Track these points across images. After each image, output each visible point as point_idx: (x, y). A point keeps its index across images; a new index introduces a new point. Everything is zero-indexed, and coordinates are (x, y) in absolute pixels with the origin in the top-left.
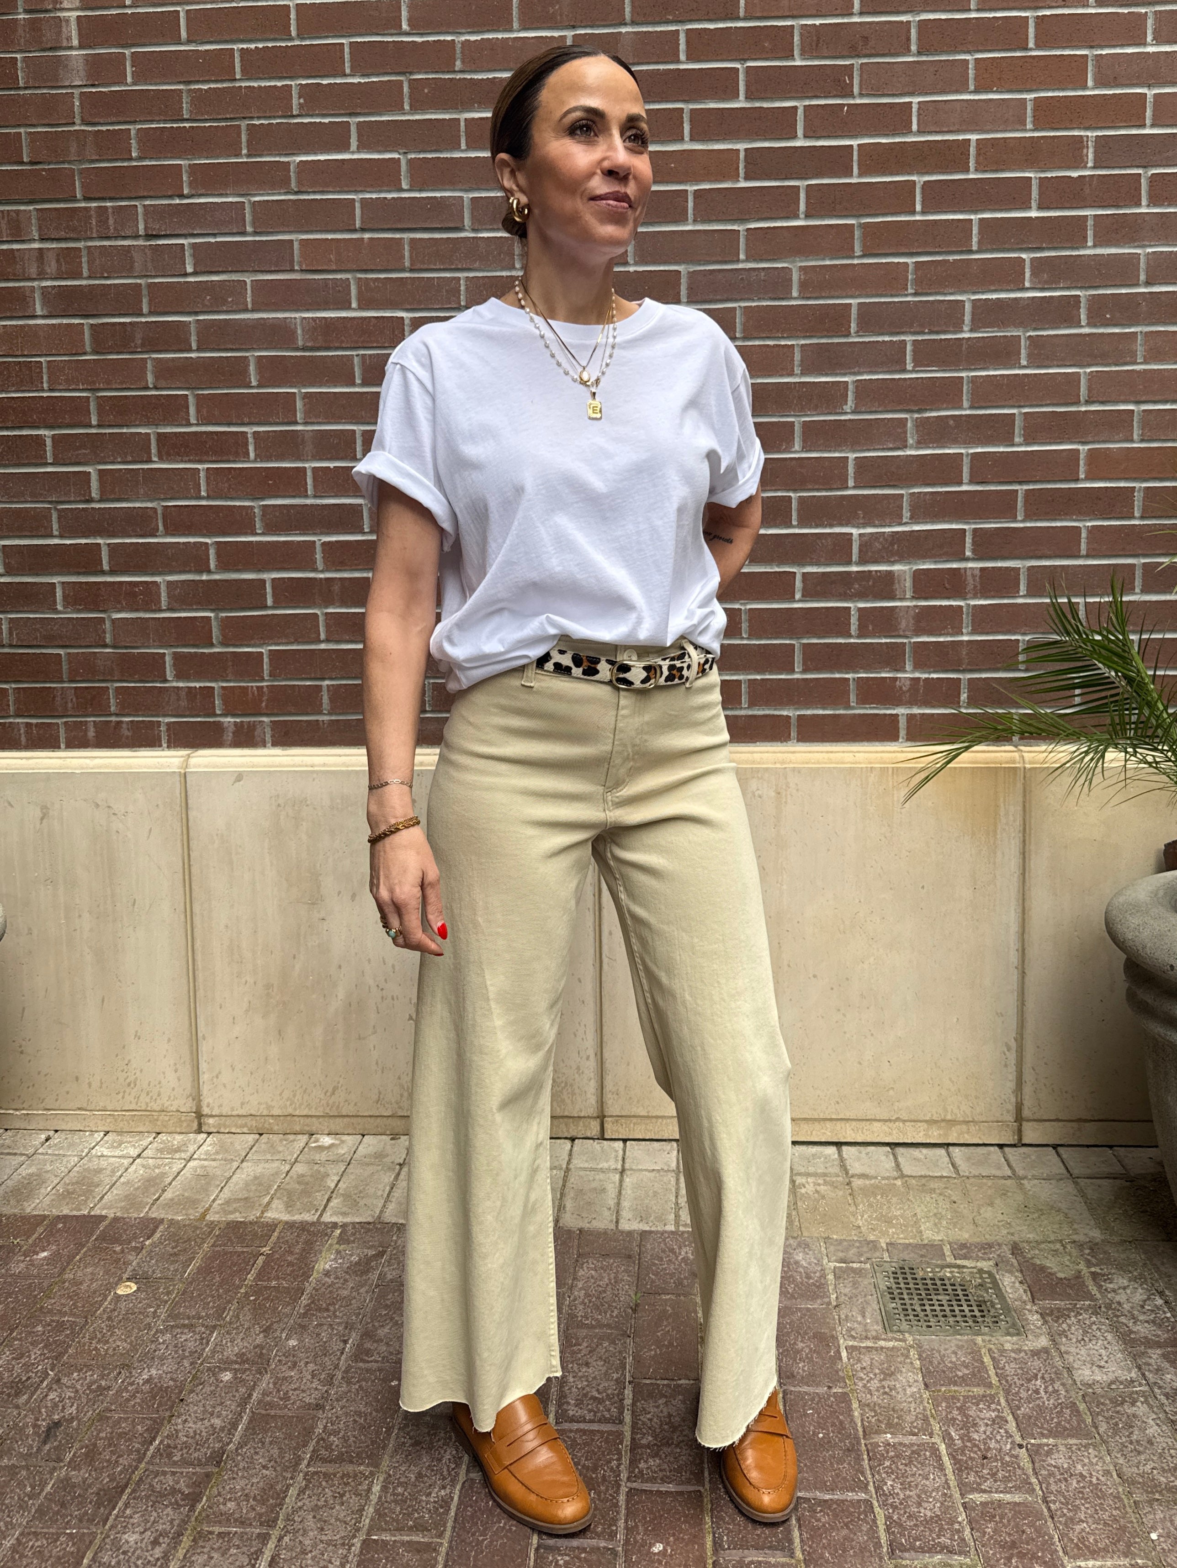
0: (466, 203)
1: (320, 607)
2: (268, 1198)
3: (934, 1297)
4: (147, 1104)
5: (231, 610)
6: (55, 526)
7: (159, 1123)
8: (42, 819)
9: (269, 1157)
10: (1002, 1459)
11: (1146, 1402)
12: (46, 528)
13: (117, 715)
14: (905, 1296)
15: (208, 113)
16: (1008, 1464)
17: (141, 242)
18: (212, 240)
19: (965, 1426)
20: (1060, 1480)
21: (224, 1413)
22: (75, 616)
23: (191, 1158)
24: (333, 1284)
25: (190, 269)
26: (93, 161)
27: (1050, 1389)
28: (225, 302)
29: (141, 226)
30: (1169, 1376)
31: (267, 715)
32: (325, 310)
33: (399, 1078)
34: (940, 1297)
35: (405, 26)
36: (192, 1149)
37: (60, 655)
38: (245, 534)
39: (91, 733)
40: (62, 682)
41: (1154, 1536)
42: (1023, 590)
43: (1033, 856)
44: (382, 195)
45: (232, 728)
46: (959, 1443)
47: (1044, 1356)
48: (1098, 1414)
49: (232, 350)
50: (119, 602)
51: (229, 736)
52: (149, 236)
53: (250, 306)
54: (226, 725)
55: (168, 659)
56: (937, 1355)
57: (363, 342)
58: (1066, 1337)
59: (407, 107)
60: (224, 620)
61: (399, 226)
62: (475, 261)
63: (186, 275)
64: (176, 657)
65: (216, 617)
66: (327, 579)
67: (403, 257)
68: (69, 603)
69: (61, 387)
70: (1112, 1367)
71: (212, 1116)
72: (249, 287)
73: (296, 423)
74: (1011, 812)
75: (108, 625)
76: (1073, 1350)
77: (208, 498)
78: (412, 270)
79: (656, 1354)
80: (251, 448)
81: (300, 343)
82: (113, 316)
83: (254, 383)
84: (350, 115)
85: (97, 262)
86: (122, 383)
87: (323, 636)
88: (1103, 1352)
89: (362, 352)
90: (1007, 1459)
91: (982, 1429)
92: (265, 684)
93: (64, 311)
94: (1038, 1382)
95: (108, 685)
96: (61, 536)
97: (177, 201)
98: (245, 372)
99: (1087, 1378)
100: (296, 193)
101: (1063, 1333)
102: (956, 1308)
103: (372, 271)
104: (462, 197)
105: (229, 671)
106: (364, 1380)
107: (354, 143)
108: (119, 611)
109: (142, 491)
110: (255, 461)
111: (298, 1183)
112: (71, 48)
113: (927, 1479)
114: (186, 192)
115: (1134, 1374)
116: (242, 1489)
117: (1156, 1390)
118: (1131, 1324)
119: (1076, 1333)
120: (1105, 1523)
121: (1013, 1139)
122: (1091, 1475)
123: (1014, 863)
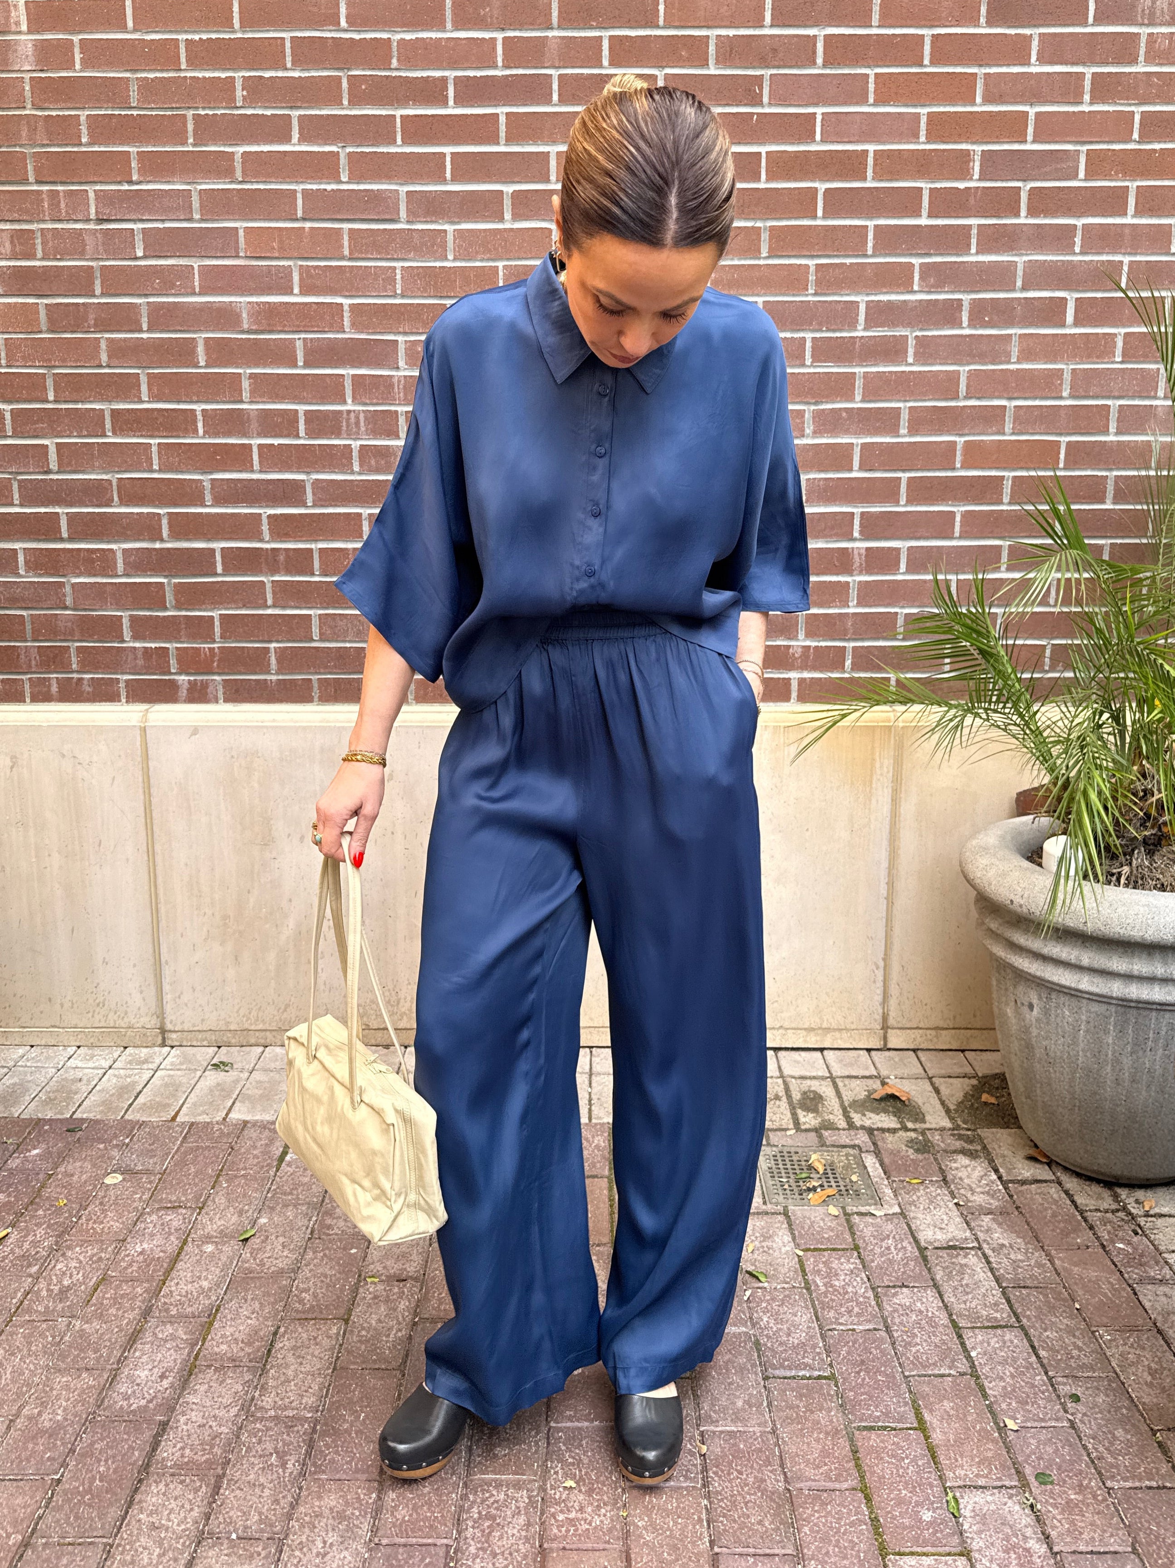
0: (403, 197)
1: (266, 575)
2: (231, 1101)
3: (807, 1176)
4: (115, 1021)
5: (184, 576)
6: (16, 496)
7: (126, 1038)
8: (12, 768)
9: (229, 1066)
10: (857, 1300)
11: (976, 1254)
12: (7, 497)
13: (78, 672)
14: (784, 1175)
15: (154, 102)
16: (861, 1303)
17: (92, 226)
18: (160, 225)
19: (828, 1275)
20: (901, 1314)
21: (210, 1277)
22: (36, 580)
23: (158, 1068)
24: (294, 1172)
25: (140, 253)
26: (43, 146)
27: (899, 1246)
28: (173, 286)
29: (93, 211)
30: (997, 1235)
31: (219, 674)
32: (268, 294)
35: (343, 23)
37: (23, 616)
38: (195, 505)
39: (54, 689)
40: (26, 641)
42: (903, 567)
43: (903, 803)
44: (323, 187)
45: (186, 686)
46: (823, 1289)
47: (897, 1220)
48: (937, 1265)
49: (181, 331)
50: (78, 568)
51: (183, 693)
52: (100, 221)
53: (197, 290)
54: (180, 683)
55: (126, 623)
56: (808, 1222)
57: (304, 326)
58: (916, 1205)
59: (345, 102)
60: (176, 585)
61: (338, 217)
62: (410, 251)
63: (136, 258)
64: (133, 619)
65: (169, 583)
66: (273, 549)
67: (342, 246)
68: (30, 568)
69: (18, 364)
70: (951, 1228)
71: (175, 1031)
72: (196, 272)
73: (241, 402)
74: (885, 765)
75: (68, 589)
76: (920, 1216)
77: (160, 471)
78: (350, 259)
80: (200, 425)
81: (246, 326)
82: (66, 296)
83: (202, 363)
84: (291, 108)
85: (50, 244)
86: (76, 361)
87: (270, 602)
88: (945, 1217)
89: (303, 336)
90: (861, 1299)
91: (842, 1277)
92: (216, 645)
93: (19, 290)
94: (890, 1242)
95: (70, 644)
96: (21, 505)
97: (126, 187)
98: (193, 352)
99: (930, 1237)
100: (240, 182)
101: (914, 1203)
102: (826, 1185)
103: (312, 259)
104: (397, 191)
105: (182, 633)
106: (328, 1248)
107: (295, 135)
108: (78, 576)
109: (97, 464)
110: (204, 437)
111: (257, 1088)
112: (20, 33)
114: (135, 178)
115: (968, 1234)
116: (232, 1335)
117: (985, 1246)
118: (969, 1195)
119: (923, 1202)
120: (936, 1346)
121: (878, 1044)
122: (927, 1311)
123: (886, 809)
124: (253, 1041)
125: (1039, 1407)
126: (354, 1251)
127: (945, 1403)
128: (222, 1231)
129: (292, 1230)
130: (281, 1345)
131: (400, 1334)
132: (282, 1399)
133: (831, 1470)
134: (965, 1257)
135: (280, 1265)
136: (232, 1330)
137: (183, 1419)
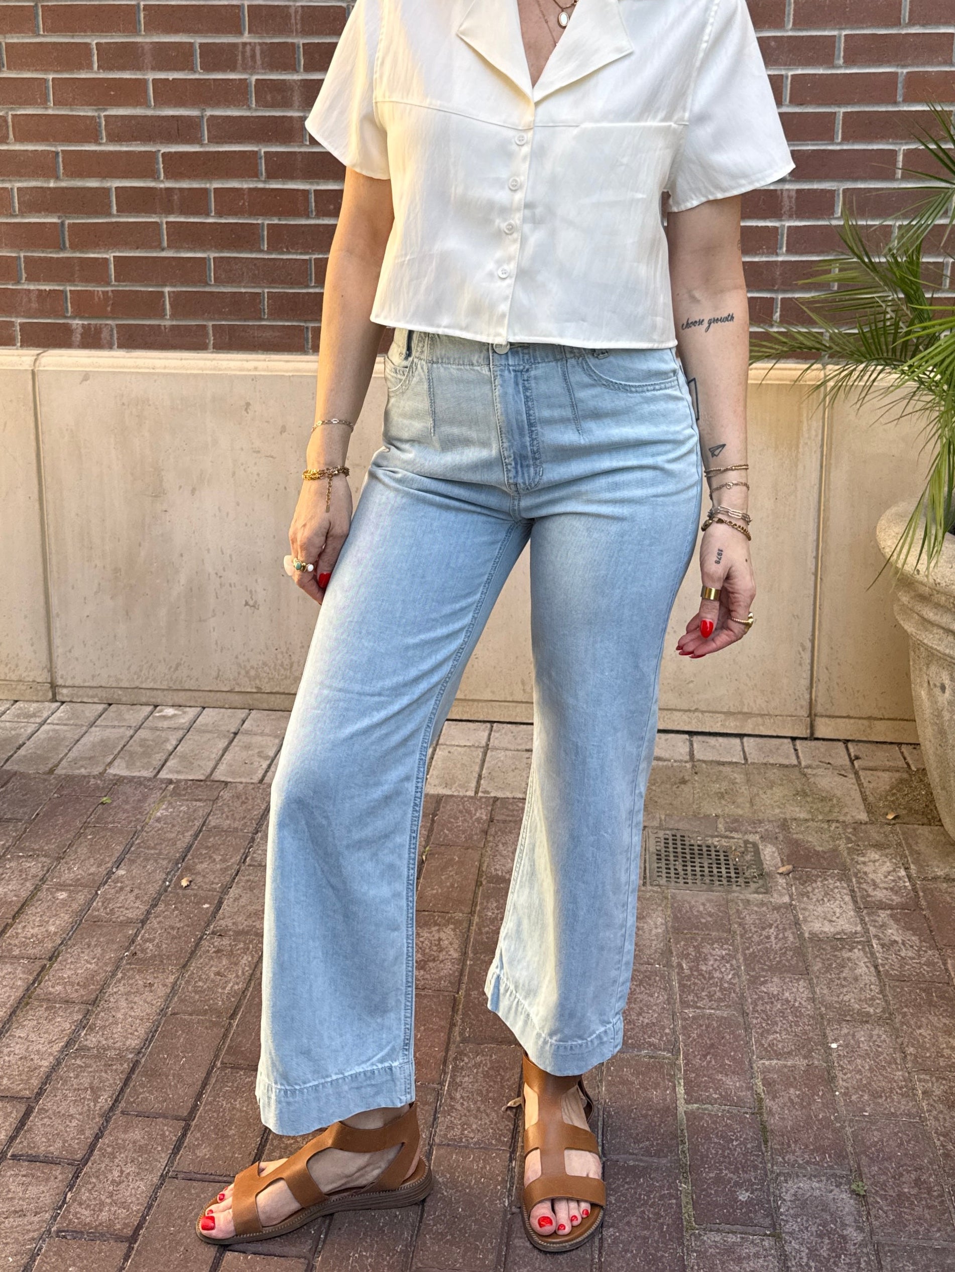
1: (161, 216)
2: (112, 757)
3: (698, 860)
4: (6, 674)
5: (78, 217)
7: (17, 692)
9: (116, 723)
10: (722, 985)
11: (863, 949)
14: (672, 858)
16: (725, 989)
19: (696, 960)
20: (767, 1003)
21: (58, 922)
23: (44, 722)
24: (162, 828)
27: (781, 936)
30: (890, 931)
31: (113, 318)
33: (237, 657)
34: (702, 861)
36: (45, 715)
38: (90, 143)
41: (834, 1046)
42: (838, 211)
45: (80, 330)
46: (687, 972)
47: (783, 910)
48: (817, 956)
51: (77, 338)
54: (74, 327)
55: (22, 264)
56: (687, 905)
58: (808, 897)
64: (27, 260)
66: (168, 189)
70: (841, 922)
71: (65, 687)
73: (136, 34)
74: (813, 427)
76: (811, 907)
77: (55, 106)
79: (437, 893)
80: (95, 59)
87: (164, 244)
88: (838, 910)
91: (711, 963)
92: (110, 289)
94: (772, 930)
99: (816, 929)
101: (807, 894)
102: (715, 870)
105: (77, 275)
110: (98, 72)
111: (140, 746)
113: (652, 996)
115: (859, 928)
116: (69, 977)
117: (874, 942)
118: (870, 890)
119: (819, 894)
120: (796, 1035)
121: (805, 733)
122: (795, 1000)
123: (815, 476)
124: (144, 700)
125: (893, 1100)
126: (206, 906)
127: (792, 1091)
128: (79, 880)
129: (148, 883)
130: (115, 990)
131: (236, 987)
132: (106, 1039)
133: (652, 1145)
134: (850, 951)
135: (130, 915)
136: (69, 973)
137: (6, 1050)
